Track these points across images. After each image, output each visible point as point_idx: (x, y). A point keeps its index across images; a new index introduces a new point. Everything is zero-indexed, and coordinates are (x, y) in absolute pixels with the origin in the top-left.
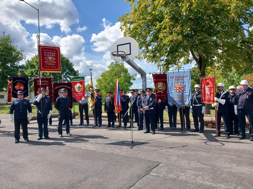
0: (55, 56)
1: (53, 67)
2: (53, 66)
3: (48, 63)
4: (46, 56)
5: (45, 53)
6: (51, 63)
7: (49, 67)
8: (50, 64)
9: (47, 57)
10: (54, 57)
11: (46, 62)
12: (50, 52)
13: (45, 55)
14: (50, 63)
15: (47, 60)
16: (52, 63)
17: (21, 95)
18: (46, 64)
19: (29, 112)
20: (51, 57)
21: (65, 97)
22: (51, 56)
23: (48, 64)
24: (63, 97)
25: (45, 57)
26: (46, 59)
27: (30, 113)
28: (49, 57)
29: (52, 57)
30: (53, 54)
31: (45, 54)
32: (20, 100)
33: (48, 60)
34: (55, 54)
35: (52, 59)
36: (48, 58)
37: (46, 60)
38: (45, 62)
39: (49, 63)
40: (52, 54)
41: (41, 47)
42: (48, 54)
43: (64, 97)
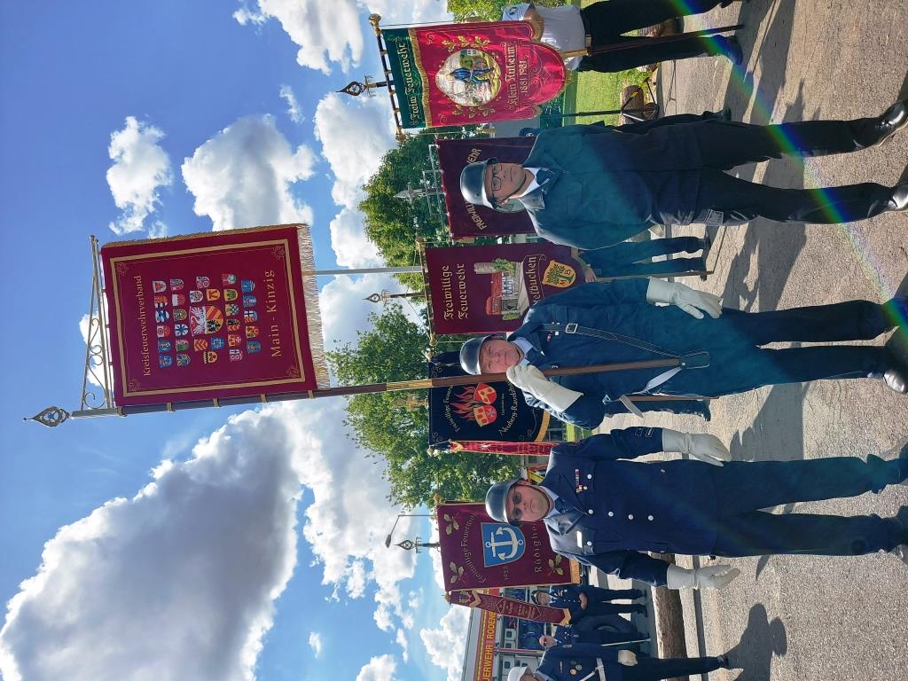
0: (177, 284)
1: (271, 294)
2: (260, 293)
3: (241, 333)
4: (190, 351)
5: (166, 362)
6: (242, 309)
7: (274, 328)
8: (250, 316)
10: (184, 293)
11: (242, 347)
12: (152, 325)
13: (183, 360)
14: (240, 316)
15: (218, 343)
16: (239, 302)
17: (521, 507)
18: (251, 348)
19: (658, 448)
20: (197, 312)
21: (535, 171)
22: (181, 314)
23: (251, 332)
24: (535, 192)
25: (196, 357)
26: (209, 348)
28: (198, 330)
29: (186, 305)
30: (168, 294)
31: (179, 363)
32: (555, 511)
33: (223, 334)
34: (159, 286)
35: (205, 303)
36: (201, 336)
37: (223, 354)
38: (236, 355)
39: (244, 324)
40: (170, 308)
41: (126, 394)
42: (171, 338)
43: (534, 185)
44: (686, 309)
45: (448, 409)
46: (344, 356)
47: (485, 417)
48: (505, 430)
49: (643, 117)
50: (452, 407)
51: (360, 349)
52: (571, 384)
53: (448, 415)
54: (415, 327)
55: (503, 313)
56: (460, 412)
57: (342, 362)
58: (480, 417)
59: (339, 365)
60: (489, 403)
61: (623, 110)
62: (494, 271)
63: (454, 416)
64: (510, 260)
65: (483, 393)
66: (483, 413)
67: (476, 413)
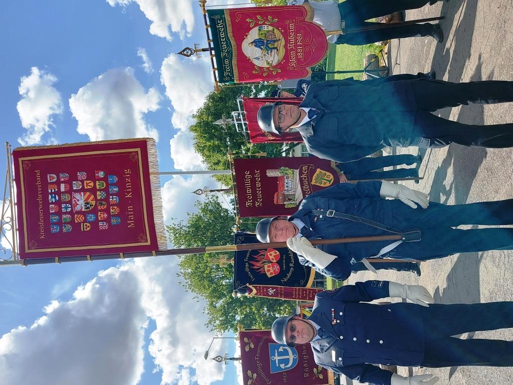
0: (64, 176)
1: (128, 185)
2: (121, 184)
3: (107, 211)
4: (72, 222)
5: (55, 229)
6: (108, 195)
7: (130, 208)
8: (114, 199)
9: (79, 219)
10: (69, 183)
11: (108, 220)
12: (46, 203)
13: (68, 228)
14: (107, 199)
16: (106, 190)
18: (114, 221)
19: (387, 295)
20: (77, 196)
21: (307, 110)
22: (66, 197)
24: (307, 124)
25: (76, 226)
26: (85, 221)
27: (392, 290)
28: (78, 208)
29: (70, 191)
30: (58, 183)
31: (64, 230)
32: (318, 337)
33: (95, 211)
34: (52, 178)
35: (83, 190)
36: (79, 213)
37: (95, 224)
38: (103, 226)
39: (109, 205)
40: (59, 193)
41: (27, 251)
42: (59, 213)
43: (306, 119)
44: (406, 202)
45: (247, 265)
46: (178, 229)
47: (272, 271)
48: (286, 280)
49: (379, 75)
50: (251, 265)
51: (189, 225)
52: (330, 250)
53: (247, 269)
54: (227, 211)
55: (285, 203)
56: (255, 267)
57: (176, 234)
58: (269, 271)
59: (175, 235)
60: (275, 261)
61: (366, 70)
62: (280, 175)
63: (252, 270)
64: (290, 168)
65: (271, 255)
66: (271, 268)
67: (266, 268)
